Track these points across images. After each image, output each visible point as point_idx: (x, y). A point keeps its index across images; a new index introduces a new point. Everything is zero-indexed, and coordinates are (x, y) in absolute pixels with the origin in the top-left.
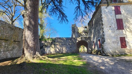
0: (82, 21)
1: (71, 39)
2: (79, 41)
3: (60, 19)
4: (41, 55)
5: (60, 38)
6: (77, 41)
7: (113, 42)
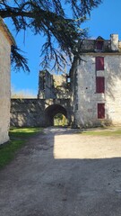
0: (57, 67)
2: (50, 106)
6: (47, 106)
7: (89, 110)
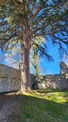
1: (59, 75)
3: (47, 60)
4: (32, 90)
5: (49, 75)
